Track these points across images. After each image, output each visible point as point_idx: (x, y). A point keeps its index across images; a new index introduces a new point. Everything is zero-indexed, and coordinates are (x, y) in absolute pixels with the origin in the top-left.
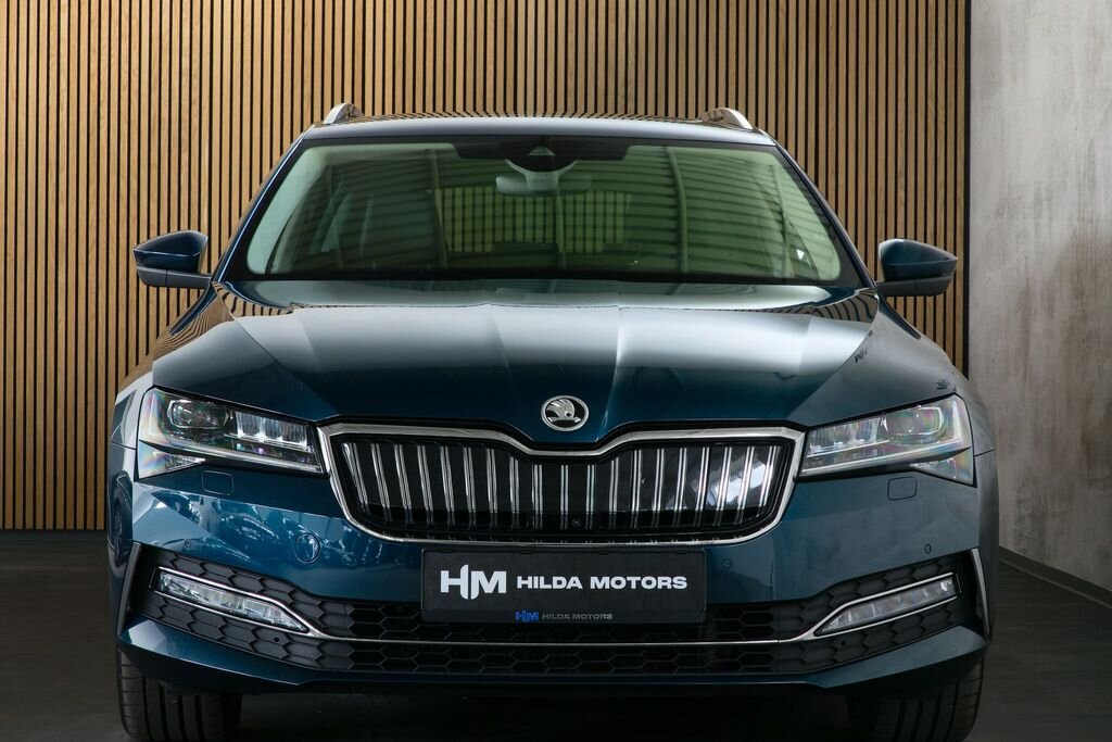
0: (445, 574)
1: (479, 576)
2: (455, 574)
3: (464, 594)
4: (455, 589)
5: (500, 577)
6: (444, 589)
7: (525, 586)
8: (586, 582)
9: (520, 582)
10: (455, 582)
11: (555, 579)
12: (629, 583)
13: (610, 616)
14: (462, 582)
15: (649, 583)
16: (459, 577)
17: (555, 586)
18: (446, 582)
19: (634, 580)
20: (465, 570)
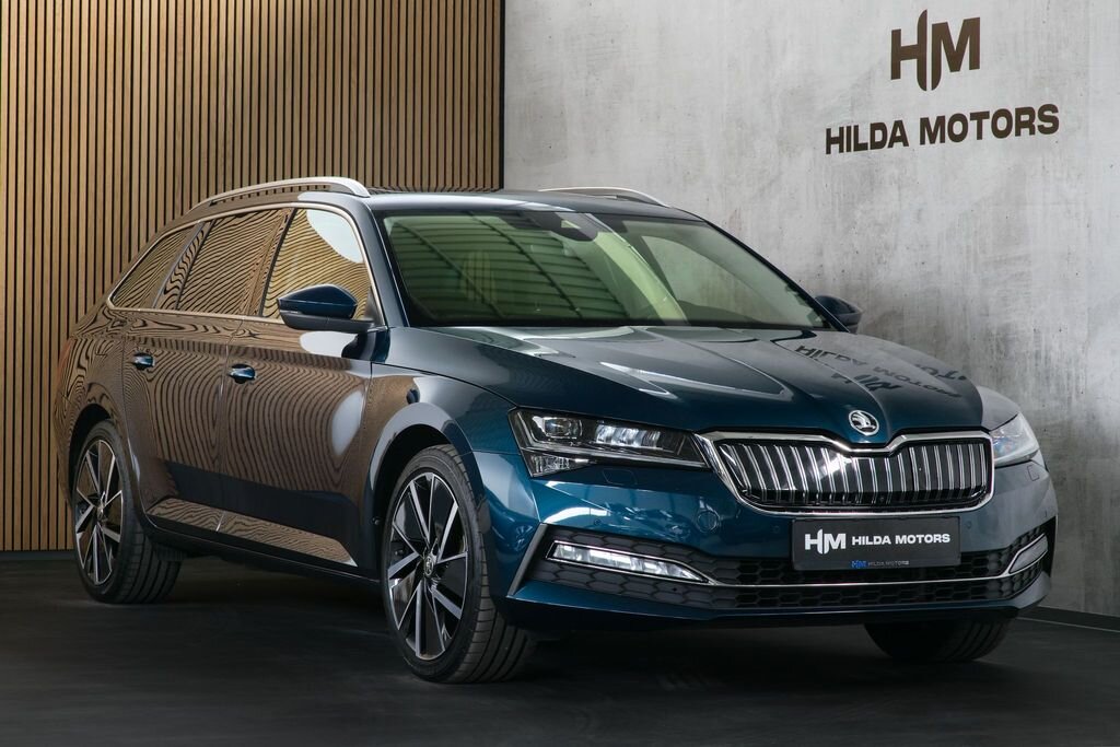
0: (808, 536)
1: (829, 537)
2: (814, 536)
3: (820, 551)
4: (814, 547)
5: (842, 537)
6: (808, 547)
7: (857, 543)
8: (893, 539)
9: (854, 541)
10: (814, 542)
11: (875, 538)
12: (917, 539)
13: (907, 563)
14: (818, 541)
15: (929, 539)
16: (816, 538)
17: (875, 543)
18: (808, 542)
19: (920, 537)
20: (820, 532)
